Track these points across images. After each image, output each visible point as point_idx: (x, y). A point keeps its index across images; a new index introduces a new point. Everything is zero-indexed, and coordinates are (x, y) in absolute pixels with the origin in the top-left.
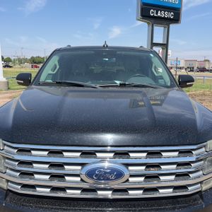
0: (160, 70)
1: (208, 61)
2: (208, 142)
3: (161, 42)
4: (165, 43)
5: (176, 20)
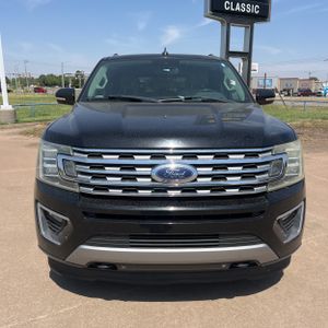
0: (233, 83)
1: (315, 79)
2: (276, 147)
3: (241, 50)
4: (247, 51)
5: (263, 16)
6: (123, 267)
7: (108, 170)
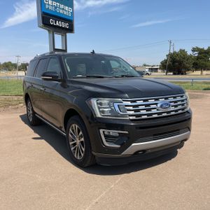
4: (64, 49)
6: (150, 151)
7: (140, 107)
